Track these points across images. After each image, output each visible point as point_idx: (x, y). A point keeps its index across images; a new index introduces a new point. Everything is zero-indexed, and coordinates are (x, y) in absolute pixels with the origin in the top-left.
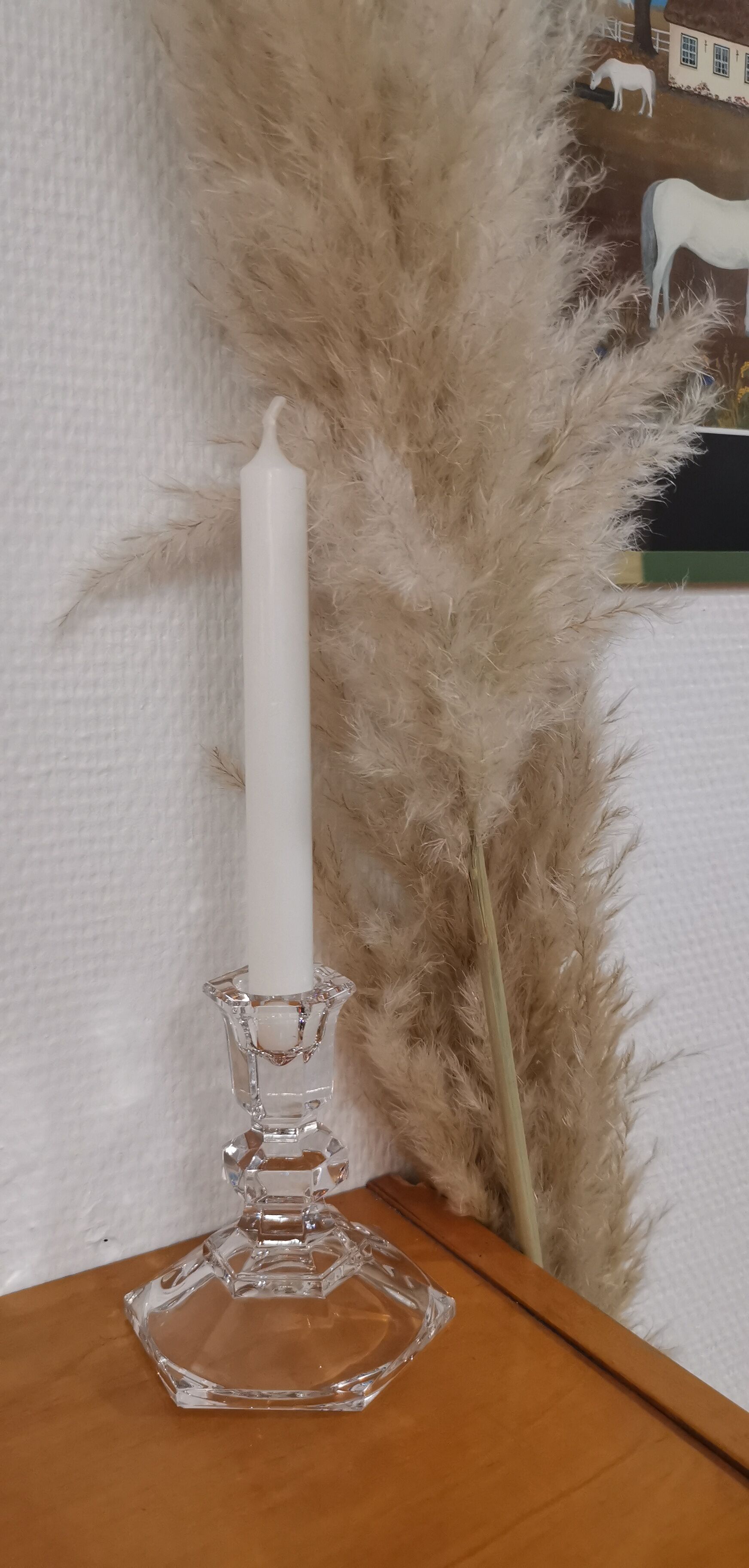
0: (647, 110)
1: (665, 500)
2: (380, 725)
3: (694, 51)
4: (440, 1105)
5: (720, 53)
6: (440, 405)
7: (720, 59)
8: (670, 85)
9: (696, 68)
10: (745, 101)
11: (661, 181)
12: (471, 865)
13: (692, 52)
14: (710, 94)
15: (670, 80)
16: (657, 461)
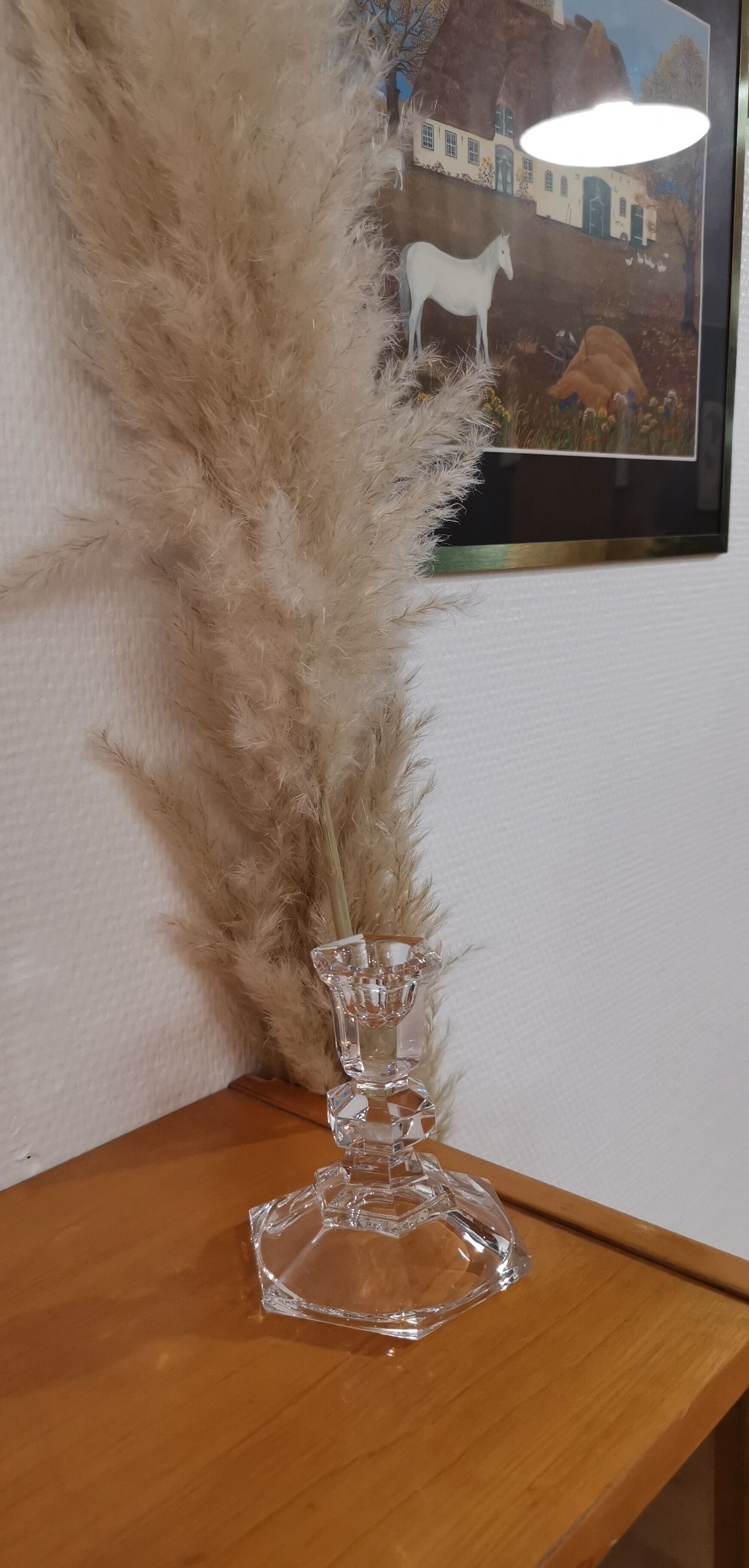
0: (399, 186)
1: (457, 520)
2: (254, 705)
3: (431, 136)
4: (299, 1009)
5: (450, 138)
6: (296, 449)
7: (450, 143)
8: (415, 164)
9: (433, 150)
10: (469, 177)
11: (411, 244)
12: (321, 814)
13: (430, 137)
14: (444, 172)
15: (415, 160)
16: (451, 490)
